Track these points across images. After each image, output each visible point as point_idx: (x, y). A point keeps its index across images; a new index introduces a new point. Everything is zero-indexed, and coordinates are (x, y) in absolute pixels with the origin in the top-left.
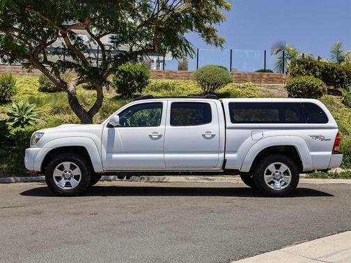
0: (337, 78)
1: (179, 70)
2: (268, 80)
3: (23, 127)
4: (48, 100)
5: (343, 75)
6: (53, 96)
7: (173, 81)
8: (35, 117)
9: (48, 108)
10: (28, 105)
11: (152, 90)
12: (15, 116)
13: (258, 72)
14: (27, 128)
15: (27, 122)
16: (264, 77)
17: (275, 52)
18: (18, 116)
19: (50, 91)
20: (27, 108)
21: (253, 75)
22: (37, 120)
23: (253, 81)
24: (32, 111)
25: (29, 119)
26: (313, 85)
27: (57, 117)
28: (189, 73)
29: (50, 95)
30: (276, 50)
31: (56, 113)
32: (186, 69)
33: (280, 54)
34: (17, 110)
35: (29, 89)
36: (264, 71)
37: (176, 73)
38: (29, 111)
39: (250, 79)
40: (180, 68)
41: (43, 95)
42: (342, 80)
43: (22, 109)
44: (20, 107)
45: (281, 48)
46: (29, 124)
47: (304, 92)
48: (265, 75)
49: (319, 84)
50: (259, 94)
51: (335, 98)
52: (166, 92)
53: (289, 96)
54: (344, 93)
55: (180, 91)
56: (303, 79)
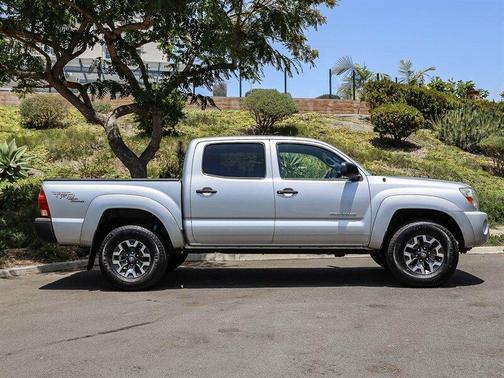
2: (337, 109)
3: (12, 181)
4: (39, 140)
5: (434, 102)
7: (209, 111)
8: (27, 165)
9: (41, 152)
10: (15, 148)
11: (185, 123)
13: (321, 97)
14: (18, 184)
15: (16, 174)
16: (331, 105)
19: (38, 128)
20: (14, 153)
21: (315, 102)
22: (31, 170)
23: (316, 111)
24: (22, 157)
25: (19, 169)
26: (408, 115)
27: (59, 164)
28: (230, 99)
29: (39, 132)
31: (55, 159)
32: (225, 95)
35: (4, 125)
36: (330, 97)
38: (18, 157)
39: (311, 108)
40: (217, 93)
41: (29, 133)
42: (432, 108)
43: (7, 154)
45: (347, 67)
47: (397, 125)
48: (331, 103)
49: (416, 114)
50: (330, 127)
51: (427, 132)
52: (205, 126)
53: (375, 130)
54: (435, 126)
55: (226, 125)
56: (394, 107)
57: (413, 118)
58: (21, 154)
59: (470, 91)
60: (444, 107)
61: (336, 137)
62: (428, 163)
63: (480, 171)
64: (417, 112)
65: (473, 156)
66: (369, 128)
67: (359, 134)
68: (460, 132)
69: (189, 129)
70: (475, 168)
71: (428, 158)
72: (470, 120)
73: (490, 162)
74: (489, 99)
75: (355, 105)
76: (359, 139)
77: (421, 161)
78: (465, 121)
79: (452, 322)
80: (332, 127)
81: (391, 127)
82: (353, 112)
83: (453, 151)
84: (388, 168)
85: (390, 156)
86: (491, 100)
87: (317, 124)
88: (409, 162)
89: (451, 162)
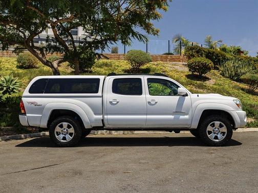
0: (216, 59)
1: (112, 53)
2: (173, 60)
3: (10, 94)
4: (25, 74)
5: (219, 56)
6: (28, 72)
7: (109, 61)
8: (18, 87)
10: (13, 78)
11: (97, 66)
12: (4, 86)
13: (165, 54)
14: (13, 95)
15: (12, 91)
16: (169, 58)
17: (175, 41)
18: (6, 87)
19: (25, 68)
20: (12, 80)
21: (162, 56)
22: (20, 89)
23: (162, 61)
24: (16, 82)
25: (14, 88)
26: (206, 63)
28: (119, 55)
29: (26, 71)
30: (176, 40)
32: (117, 53)
33: (178, 42)
34: (5, 82)
35: (9, 67)
36: (169, 54)
37: (110, 55)
38: (14, 82)
39: (159, 60)
40: (113, 52)
41: (21, 71)
42: (219, 60)
43: (9, 81)
44: (7, 79)
45: (179, 39)
46: (14, 92)
47: (200, 68)
48: (169, 57)
49: (209, 63)
50: (168, 69)
51: (216, 71)
52: (106, 68)
53: (190, 70)
54: (220, 68)
55: (116, 67)
56: (199, 59)
57: (208, 65)
58: (15, 81)
59: (239, 52)
60: (225, 59)
61: (170, 73)
62: (215, 87)
63: (241, 91)
64: (210, 61)
65: (238, 84)
66: (187, 69)
67: (182, 72)
68: (232, 72)
69: (98, 69)
70: (238, 90)
71: (215, 84)
72: (237, 65)
73: (246, 86)
74: (248, 55)
75: (181, 58)
76: (182, 75)
77: (211, 86)
78: (234, 66)
79: (204, 166)
80: (169, 68)
81: (197, 69)
82: (180, 61)
83: (228, 81)
84: (195, 89)
85: (196, 83)
86: (249, 56)
87: (162, 67)
88: (205, 86)
89: (227, 86)
